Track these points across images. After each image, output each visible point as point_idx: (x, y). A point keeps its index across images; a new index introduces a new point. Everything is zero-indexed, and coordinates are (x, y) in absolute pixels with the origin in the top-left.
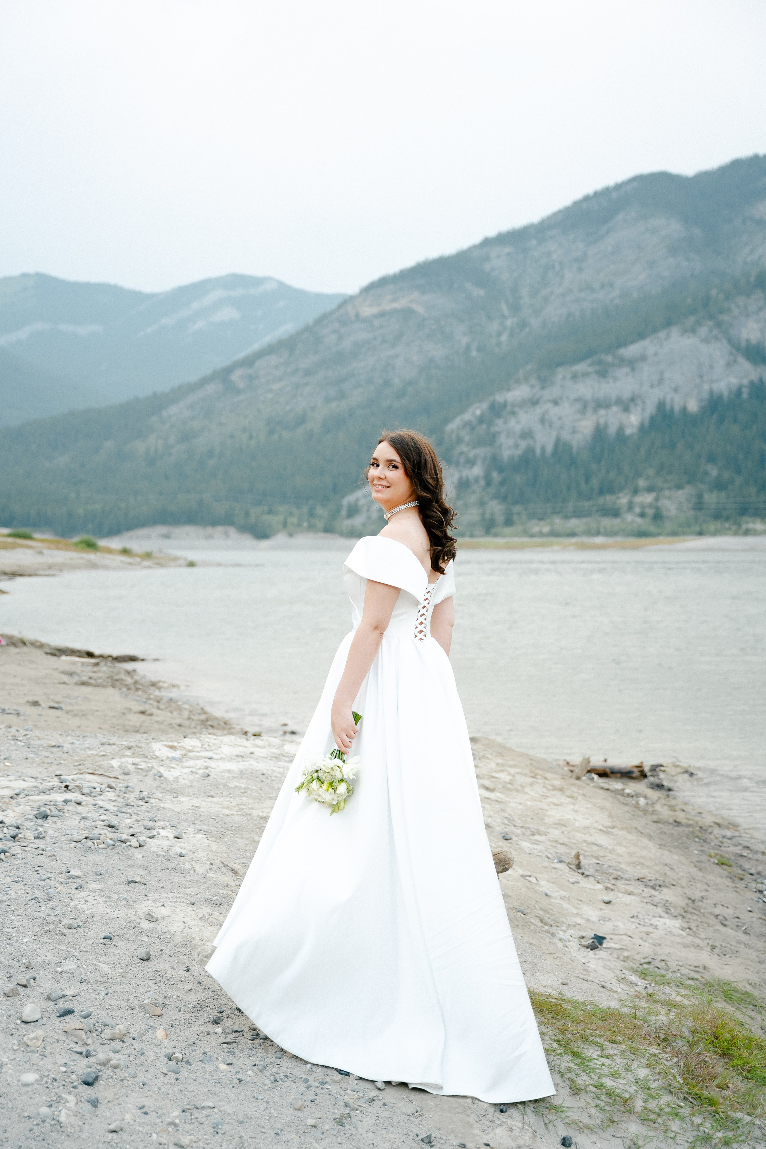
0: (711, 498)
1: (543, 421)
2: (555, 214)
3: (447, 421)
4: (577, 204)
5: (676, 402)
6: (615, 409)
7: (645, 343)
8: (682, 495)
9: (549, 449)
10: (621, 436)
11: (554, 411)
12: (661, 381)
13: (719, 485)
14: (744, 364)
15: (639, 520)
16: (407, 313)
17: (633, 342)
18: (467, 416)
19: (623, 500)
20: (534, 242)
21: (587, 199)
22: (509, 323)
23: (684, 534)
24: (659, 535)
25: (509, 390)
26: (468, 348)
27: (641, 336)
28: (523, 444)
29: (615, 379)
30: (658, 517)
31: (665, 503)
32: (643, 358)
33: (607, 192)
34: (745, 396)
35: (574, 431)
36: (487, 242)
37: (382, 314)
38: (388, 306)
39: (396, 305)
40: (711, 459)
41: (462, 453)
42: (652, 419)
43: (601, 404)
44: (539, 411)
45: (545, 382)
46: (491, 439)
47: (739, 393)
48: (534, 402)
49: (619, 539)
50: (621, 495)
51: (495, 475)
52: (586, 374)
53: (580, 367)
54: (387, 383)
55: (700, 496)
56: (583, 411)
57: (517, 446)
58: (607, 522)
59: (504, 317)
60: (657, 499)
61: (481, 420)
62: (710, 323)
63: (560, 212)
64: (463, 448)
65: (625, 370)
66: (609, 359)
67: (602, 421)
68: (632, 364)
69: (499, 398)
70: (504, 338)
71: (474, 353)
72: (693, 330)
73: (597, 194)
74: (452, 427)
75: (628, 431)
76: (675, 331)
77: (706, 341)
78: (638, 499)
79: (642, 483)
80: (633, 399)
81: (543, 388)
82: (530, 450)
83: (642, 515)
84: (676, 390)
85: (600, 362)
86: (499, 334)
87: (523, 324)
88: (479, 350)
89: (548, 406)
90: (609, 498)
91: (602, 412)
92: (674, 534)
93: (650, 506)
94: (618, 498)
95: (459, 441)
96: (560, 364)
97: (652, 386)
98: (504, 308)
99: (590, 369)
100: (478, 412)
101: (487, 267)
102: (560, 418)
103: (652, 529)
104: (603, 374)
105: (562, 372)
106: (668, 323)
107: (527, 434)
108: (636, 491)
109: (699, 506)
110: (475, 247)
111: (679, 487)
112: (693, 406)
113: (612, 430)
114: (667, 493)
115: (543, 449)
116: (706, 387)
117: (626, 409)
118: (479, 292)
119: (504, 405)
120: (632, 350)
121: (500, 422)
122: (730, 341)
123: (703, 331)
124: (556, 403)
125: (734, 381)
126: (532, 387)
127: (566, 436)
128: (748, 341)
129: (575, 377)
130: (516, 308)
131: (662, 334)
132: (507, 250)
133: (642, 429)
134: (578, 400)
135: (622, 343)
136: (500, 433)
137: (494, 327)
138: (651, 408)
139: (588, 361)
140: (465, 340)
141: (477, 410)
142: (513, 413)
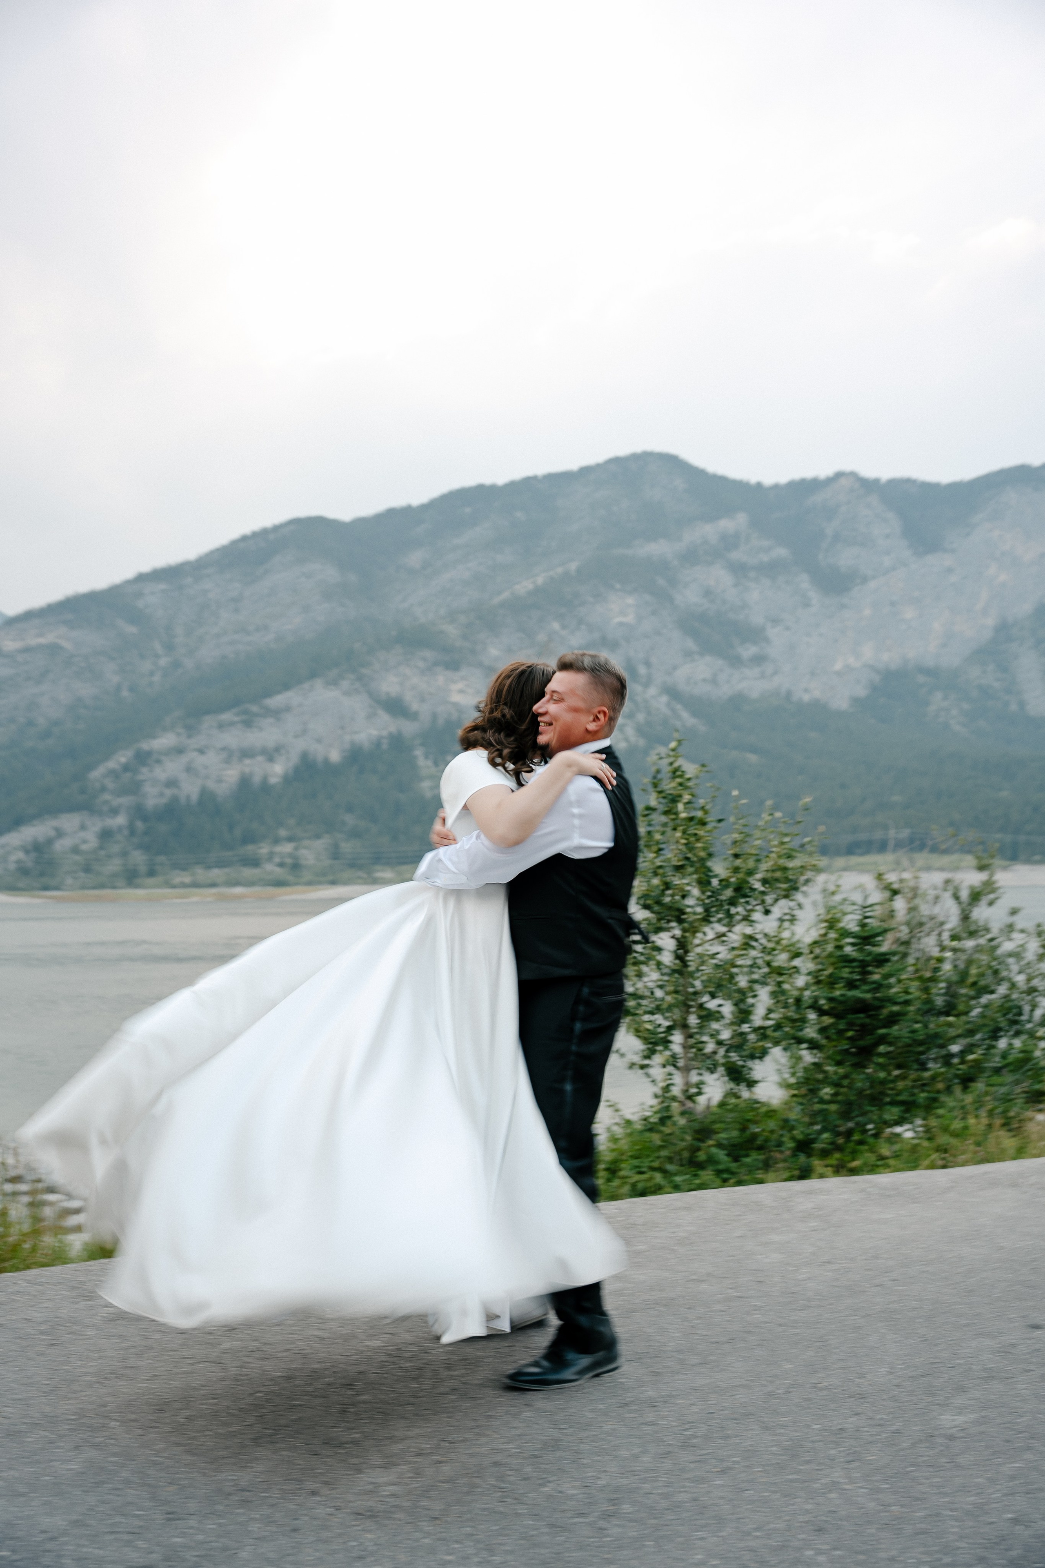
0: (347, 847)
1: (189, 769)
2: (212, 552)
3: (90, 767)
4: (234, 543)
5: (319, 751)
6: (260, 758)
7: (289, 694)
8: (320, 844)
9: (195, 797)
10: (265, 787)
11: (200, 761)
12: (304, 732)
13: (355, 834)
14: (384, 717)
15: (278, 870)
16: (53, 649)
17: (279, 692)
18: (111, 764)
19: (264, 849)
20: (189, 580)
21: (244, 538)
22: (163, 662)
23: (320, 883)
24: (296, 884)
25: (154, 737)
26: (118, 688)
27: (286, 687)
28: (168, 792)
29: (261, 729)
30: (296, 867)
31: (303, 852)
32: (288, 709)
33: (263, 534)
34: (385, 746)
35: (219, 781)
36: (141, 578)
37: (27, 650)
38: (34, 641)
39: (42, 641)
40: (350, 809)
41: (106, 802)
42: (297, 769)
43: (246, 753)
44: (184, 759)
45: (191, 730)
46: (135, 788)
47: (378, 744)
48: (180, 751)
49: (257, 889)
50: (262, 845)
51: (140, 825)
52: (232, 724)
53: (226, 716)
54: (30, 723)
55: (336, 846)
56: (228, 761)
57: (162, 795)
58: (248, 872)
59: (157, 656)
60: (296, 849)
61: (126, 768)
62: (352, 676)
63: (217, 550)
64: (107, 797)
65: (271, 720)
66: (255, 709)
67: (247, 770)
68: (276, 714)
69: (145, 746)
70: (157, 678)
71: (125, 693)
72: (334, 683)
73: (255, 535)
74: (96, 774)
75: (273, 780)
76: (318, 683)
77: (347, 694)
78: (279, 849)
79: (283, 833)
80: (278, 749)
81: (189, 737)
82: (175, 799)
83: (281, 865)
84: (319, 741)
85: (246, 712)
86: (152, 674)
87: (177, 664)
88: (131, 689)
89: (195, 754)
90: (250, 848)
91: (247, 761)
92: (310, 883)
93: (290, 855)
94: (260, 848)
95: (103, 789)
96: (208, 712)
97: (296, 737)
98: (157, 646)
99: (236, 719)
100: (123, 760)
101: (140, 604)
102: (206, 767)
103: (290, 878)
104: (248, 724)
105: (209, 721)
106: (313, 675)
107: (172, 783)
108: (277, 841)
109: (336, 854)
110: (128, 582)
111: (318, 837)
112: (335, 756)
113: (257, 779)
114: (306, 842)
115: (188, 797)
116: (347, 738)
117: (271, 759)
118: (132, 629)
119: (149, 754)
120: (277, 701)
121: (145, 770)
122: (370, 694)
123: (345, 684)
124: (201, 751)
125: (374, 733)
126: (179, 734)
127: (211, 785)
128: (388, 694)
129: (221, 726)
130: (170, 648)
131: (306, 686)
132: (162, 586)
133: (287, 780)
134: (223, 749)
135: (268, 694)
136: (144, 781)
137: (147, 666)
138: (294, 759)
139: (235, 710)
140: (116, 679)
141: (123, 757)
142: (158, 762)
